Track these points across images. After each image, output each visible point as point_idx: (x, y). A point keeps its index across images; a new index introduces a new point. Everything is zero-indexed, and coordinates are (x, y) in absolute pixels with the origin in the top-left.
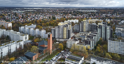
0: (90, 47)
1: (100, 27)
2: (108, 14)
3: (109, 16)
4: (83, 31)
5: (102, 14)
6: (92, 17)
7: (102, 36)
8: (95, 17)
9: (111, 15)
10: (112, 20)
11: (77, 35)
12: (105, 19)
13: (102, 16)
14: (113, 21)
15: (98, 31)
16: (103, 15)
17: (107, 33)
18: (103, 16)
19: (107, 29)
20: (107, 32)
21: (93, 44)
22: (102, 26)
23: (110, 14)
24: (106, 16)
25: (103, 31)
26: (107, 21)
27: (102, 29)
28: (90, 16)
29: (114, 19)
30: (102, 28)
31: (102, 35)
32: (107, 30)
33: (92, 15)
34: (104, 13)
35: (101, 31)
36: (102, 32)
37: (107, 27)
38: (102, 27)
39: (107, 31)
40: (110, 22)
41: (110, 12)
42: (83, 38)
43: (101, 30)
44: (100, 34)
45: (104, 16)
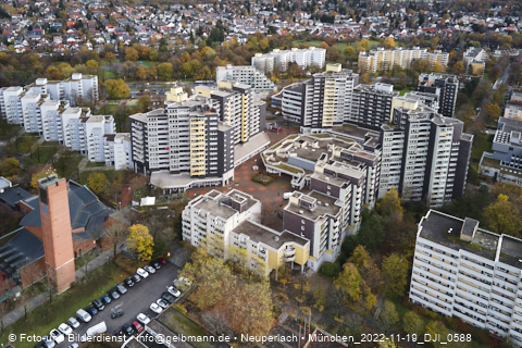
0: (311, 253)
1: (401, 124)
2: (491, 15)
3: (491, 25)
4: (319, 126)
5: (459, 17)
6: (405, 31)
7: (406, 171)
8: (420, 31)
9: (501, 21)
10: (498, 53)
11: (278, 150)
12: (463, 43)
13: (457, 27)
14: (501, 59)
15: (385, 143)
16: (465, 19)
17: (435, 160)
18: (461, 24)
19: (438, 139)
20: (436, 155)
21: (331, 237)
22: (411, 120)
23: (499, 15)
24: (476, 28)
25: (415, 148)
26: (470, 60)
27: (410, 135)
28: (397, 23)
29: (514, 46)
30: (411, 129)
31: (407, 165)
32: (437, 144)
33: (406, 19)
34: (469, 11)
35: (405, 144)
36: (409, 150)
37: (439, 129)
38: (408, 123)
39: (437, 149)
40: (483, 65)
41: (503, 5)
42: (299, 175)
43: (406, 139)
44: (396, 159)
45: (467, 29)
